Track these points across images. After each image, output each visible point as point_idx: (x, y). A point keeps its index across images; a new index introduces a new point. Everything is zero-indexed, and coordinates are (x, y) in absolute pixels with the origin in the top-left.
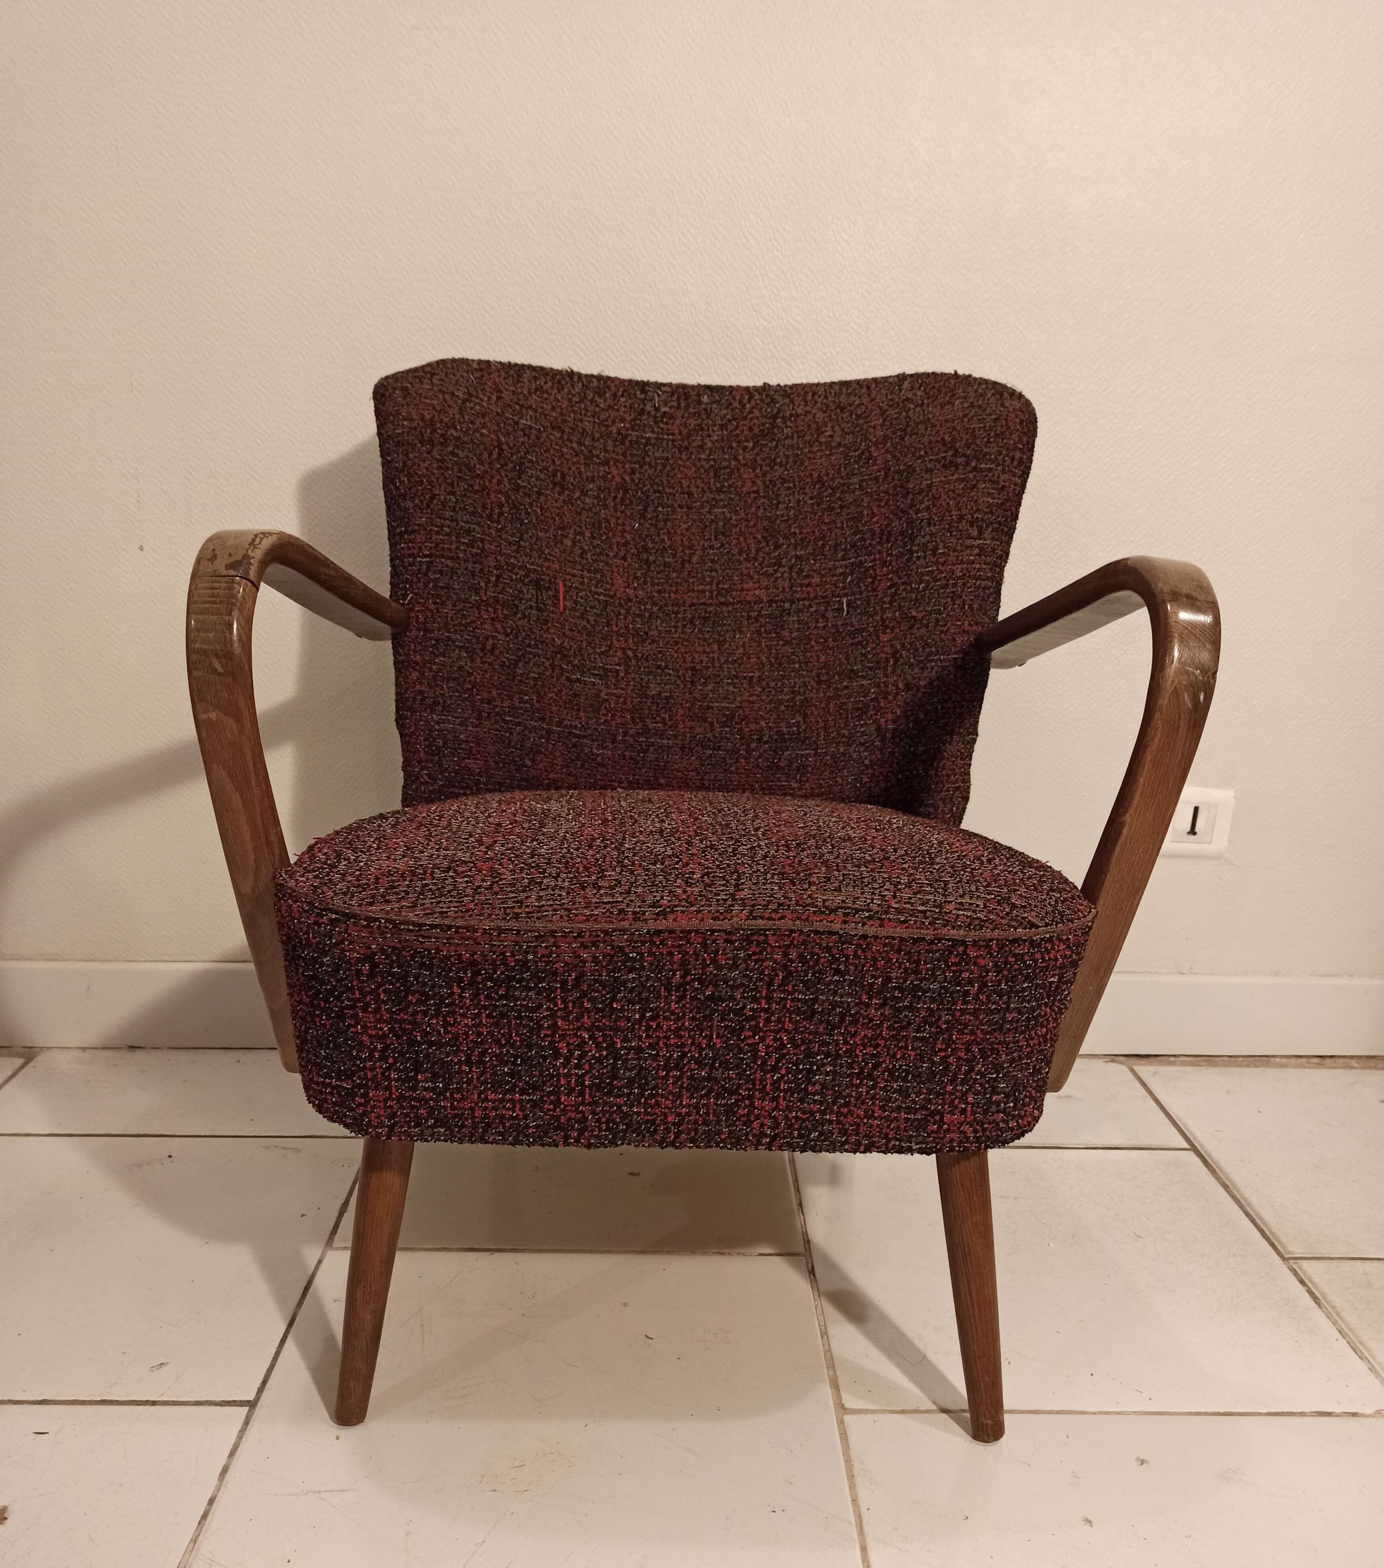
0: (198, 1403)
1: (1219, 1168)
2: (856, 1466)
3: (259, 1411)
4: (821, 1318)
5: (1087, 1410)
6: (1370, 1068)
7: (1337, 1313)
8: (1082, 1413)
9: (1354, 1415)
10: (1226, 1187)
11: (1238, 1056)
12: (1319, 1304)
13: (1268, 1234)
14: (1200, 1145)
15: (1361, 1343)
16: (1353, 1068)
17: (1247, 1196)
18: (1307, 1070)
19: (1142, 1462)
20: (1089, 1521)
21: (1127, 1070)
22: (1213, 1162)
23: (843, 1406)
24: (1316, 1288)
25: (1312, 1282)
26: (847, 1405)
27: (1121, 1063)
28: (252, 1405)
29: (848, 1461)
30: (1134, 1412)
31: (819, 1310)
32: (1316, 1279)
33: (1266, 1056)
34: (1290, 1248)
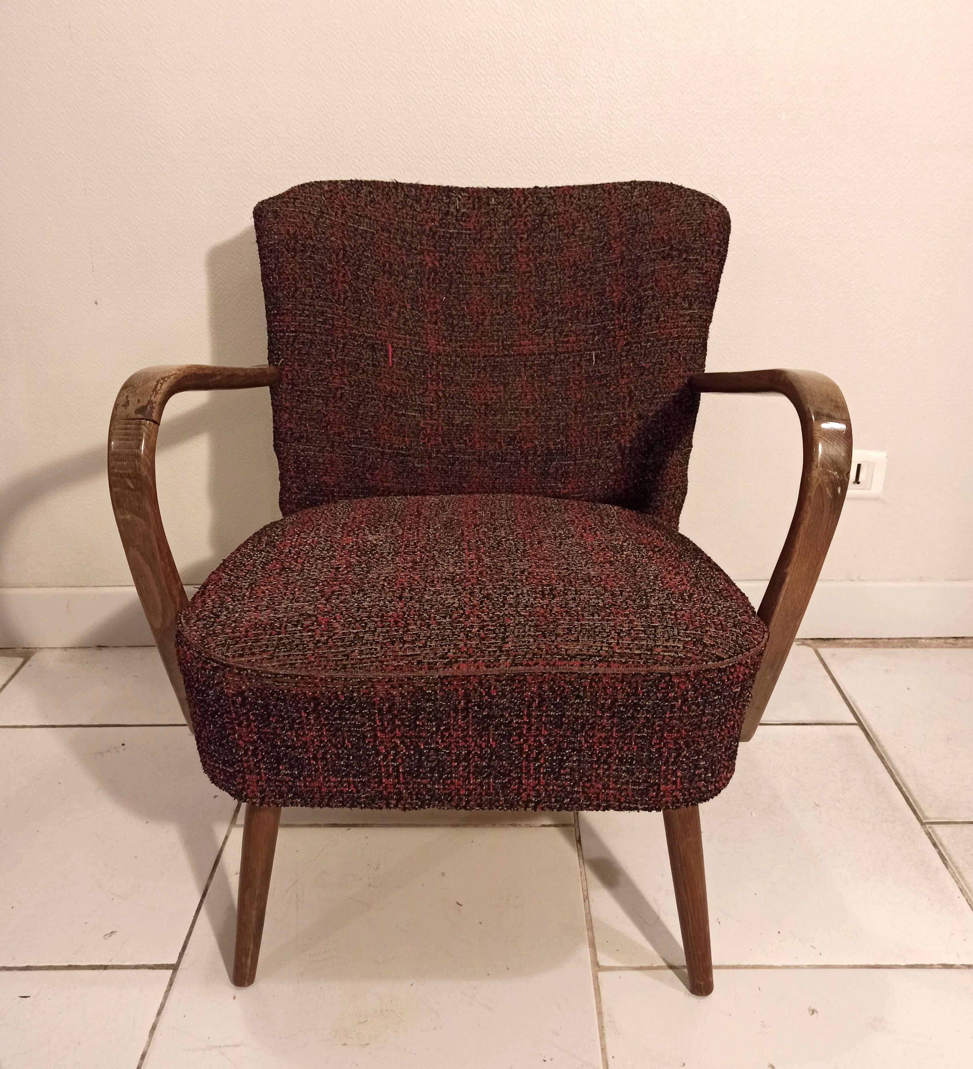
0: (137, 967)
1: (877, 741)
2: (606, 1017)
3: (179, 974)
4: (584, 883)
5: (774, 964)
7: (960, 873)
8: (771, 967)
10: (881, 758)
11: (894, 638)
12: (946, 865)
13: (911, 801)
14: (865, 720)
17: (897, 767)
19: (813, 1012)
20: (772, 1067)
21: (813, 652)
22: (874, 736)
23: (598, 963)
24: (945, 850)
25: (941, 845)
26: (601, 963)
27: (809, 645)
28: (175, 968)
29: (600, 1013)
30: (808, 966)
31: (583, 876)
32: (945, 842)
33: (915, 638)
34: (927, 814)
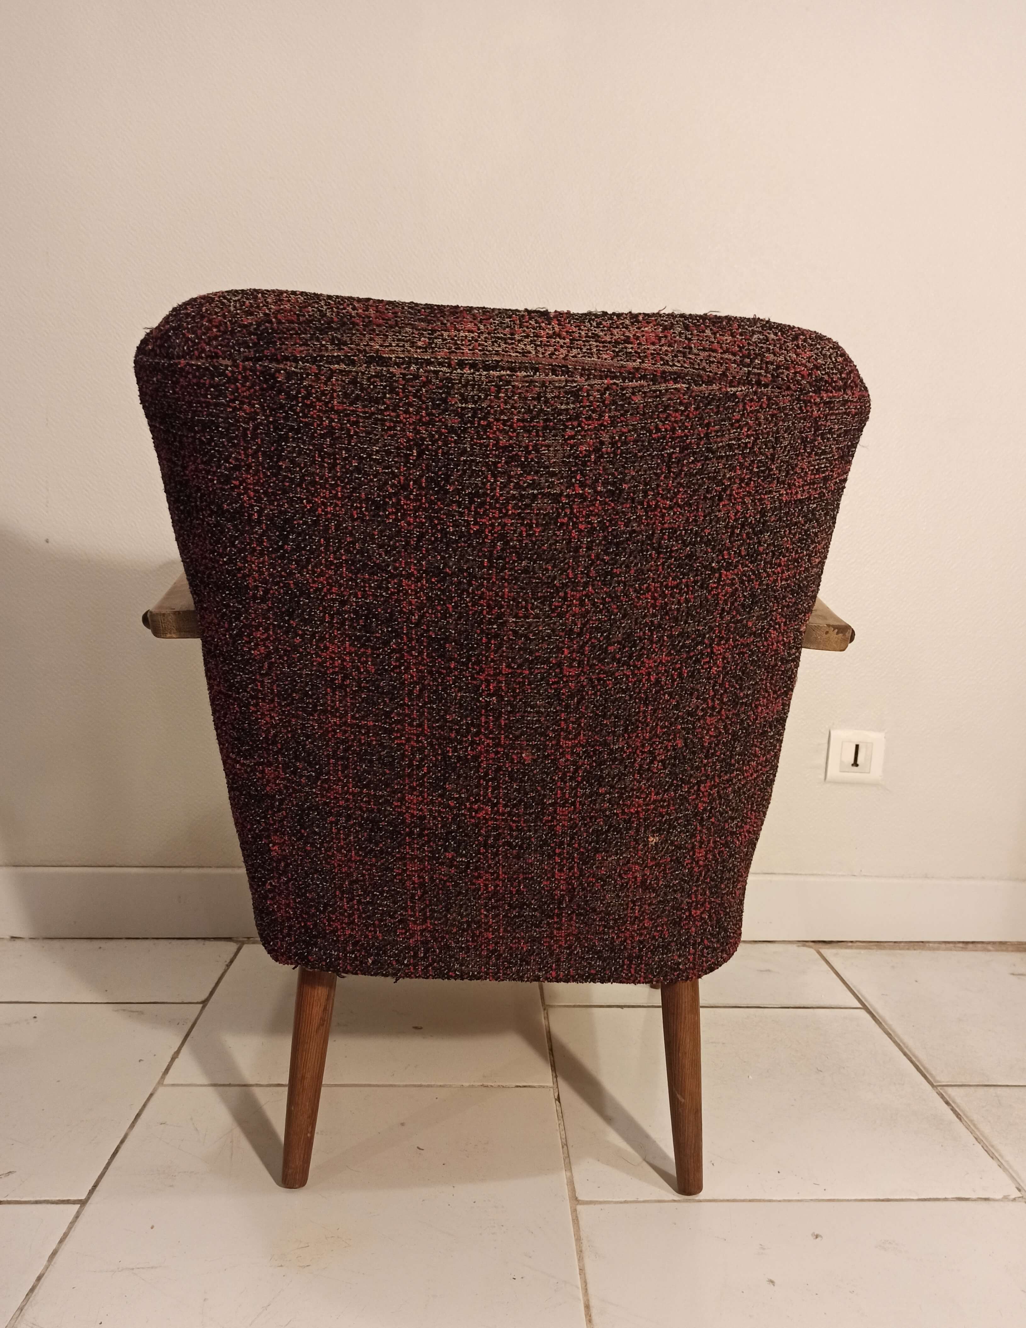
0: (36, 1202)
1: (884, 1021)
2: (585, 1242)
3: (88, 1207)
5: (774, 1199)
6: (1002, 950)
7: (974, 1125)
8: (770, 1201)
9: (986, 1199)
10: (889, 1035)
11: (901, 942)
12: (960, 1119)
13: (921, 1068)
14: (869, 1004)
15: (992, 1146)
16: (989, 951)
18: (955, 953)
19: (817, 1237)
20: (772, 1282)
21: (814, 952)
22: (880, 1017)
23: (576, 1198)
24: (958, 1106)
25: (954, 1102)
26: (579, 1198)
27: (810, 947)
28: (83, 1203)
30: (811, 1200)
31: (562, 1127)
32: (958, 1100)
33: (922, 942)
34: (938, 1078)
